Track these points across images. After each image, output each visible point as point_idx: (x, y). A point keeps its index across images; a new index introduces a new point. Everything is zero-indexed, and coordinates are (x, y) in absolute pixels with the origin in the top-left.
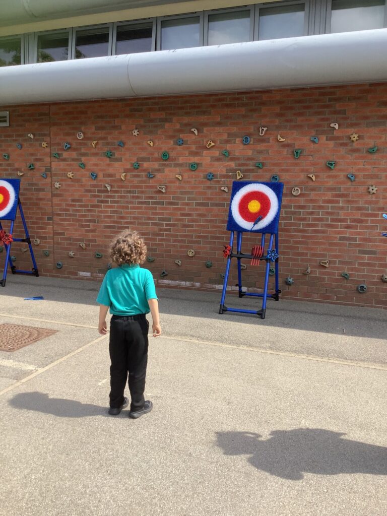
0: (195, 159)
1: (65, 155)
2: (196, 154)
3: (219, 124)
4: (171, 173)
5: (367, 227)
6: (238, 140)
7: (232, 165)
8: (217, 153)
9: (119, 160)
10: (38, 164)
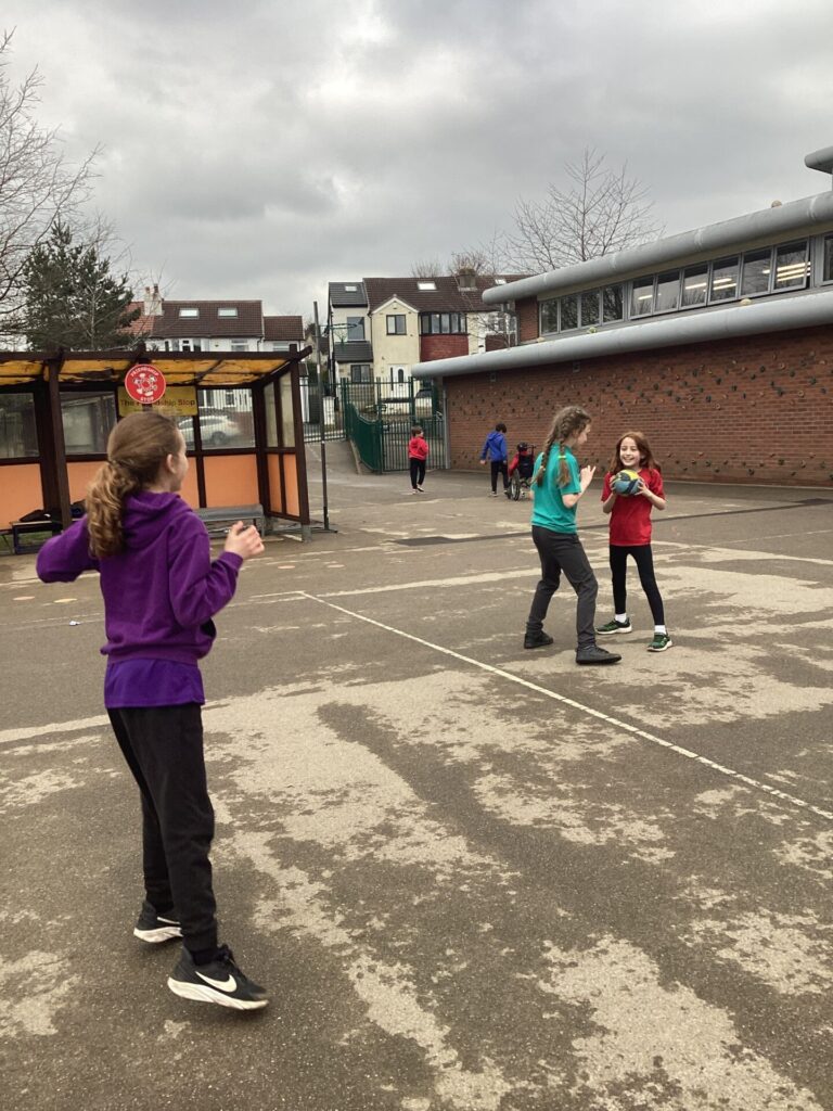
0: (670, 388)
1: (607, 389)
2: (671, 384)
3: (681, 364)
4: (659, 399)
5: (752, 429)
6: (691, 374)
7: (688, 390)
8: (681, 383)
9: (633, 391)
10: (594, 398)
